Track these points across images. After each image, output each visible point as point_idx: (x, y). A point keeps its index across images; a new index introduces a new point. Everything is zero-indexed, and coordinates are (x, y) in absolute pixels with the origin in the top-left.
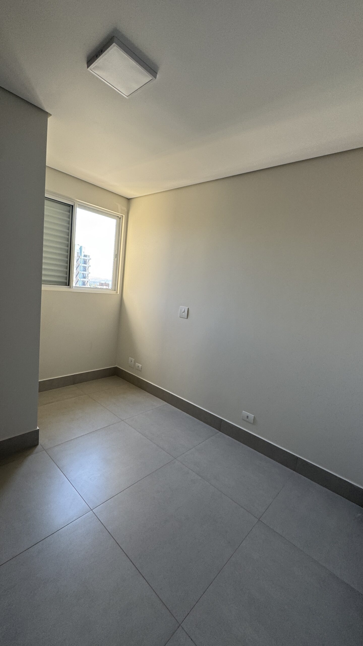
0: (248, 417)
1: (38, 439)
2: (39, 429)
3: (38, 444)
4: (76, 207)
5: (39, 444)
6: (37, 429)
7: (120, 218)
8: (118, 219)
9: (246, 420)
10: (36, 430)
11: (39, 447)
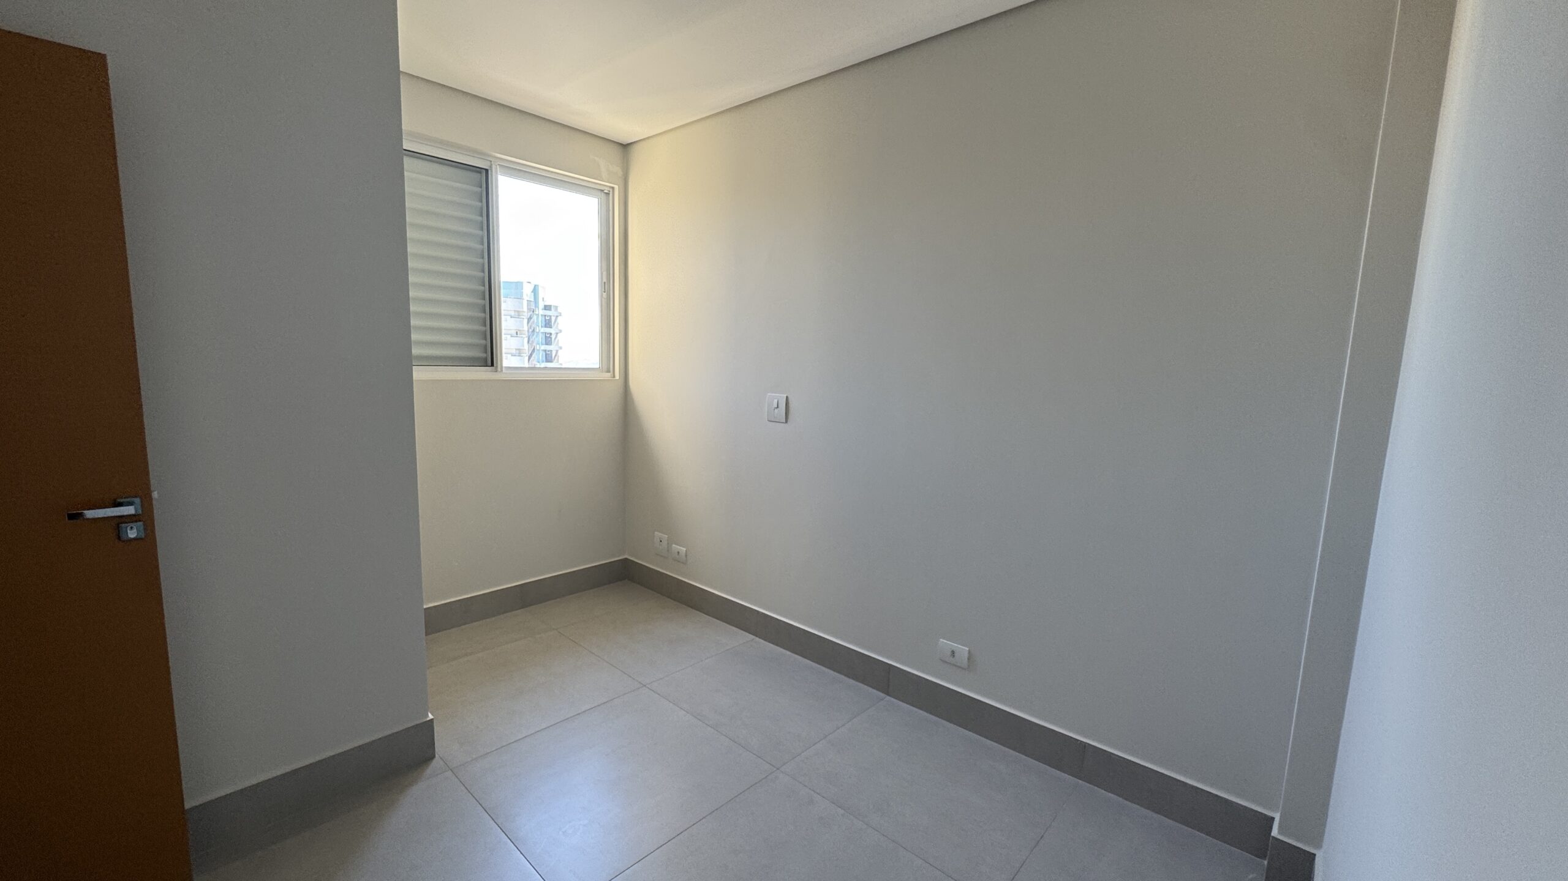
0: (953, 652)
1: (432, 744)
2: (432, 719)
3: (434, 757)
4: (497, 173)
5: (437, 756)
6: (428, 719)
7: (608, 194)
8: (603, 196)
9: (950, 661)
10: (425, 722)
11: (436, 763)
